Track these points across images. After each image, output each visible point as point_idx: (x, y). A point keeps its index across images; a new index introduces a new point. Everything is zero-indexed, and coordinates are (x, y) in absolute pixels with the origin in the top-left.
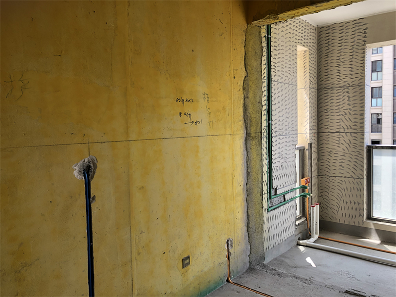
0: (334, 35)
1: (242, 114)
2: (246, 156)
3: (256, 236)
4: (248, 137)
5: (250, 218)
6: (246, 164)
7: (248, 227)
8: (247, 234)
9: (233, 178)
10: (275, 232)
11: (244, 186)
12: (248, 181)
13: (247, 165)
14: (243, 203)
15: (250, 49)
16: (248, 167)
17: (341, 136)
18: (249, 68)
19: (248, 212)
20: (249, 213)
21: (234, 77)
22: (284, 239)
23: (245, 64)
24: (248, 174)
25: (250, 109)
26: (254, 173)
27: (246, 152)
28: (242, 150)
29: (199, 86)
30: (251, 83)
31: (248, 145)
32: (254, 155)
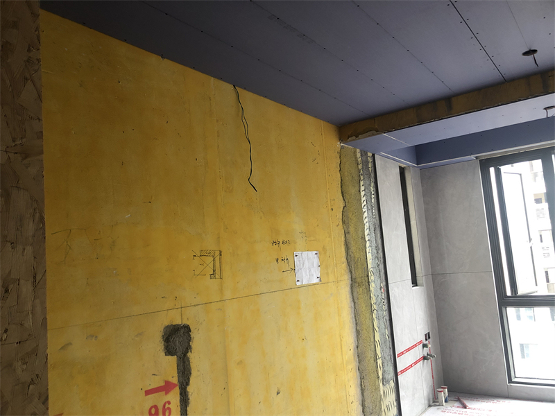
1: (344, 254)
2: (353, 309)
4: (354, 283)
5: (365, 394)
6: (354, 320)
7: (363, 406)
9: (341, 340)
11: (354, 349)
12: (358, 343)
13: (356, 320)
14: (355, 374)
15: (346, 173)
16: (357, 324)
18: (347, 196)
19: (361, 385)
20: (363, 386)
21: (332, 209)
23: (342, 193)
24: (358, 333)
25: (353, 248)
26: (365, 331)
27: (353, 304)
28: (349, 301)
29: (295, 224)
30: (350, 215)
31: (355, 294)
32: (363, 307)
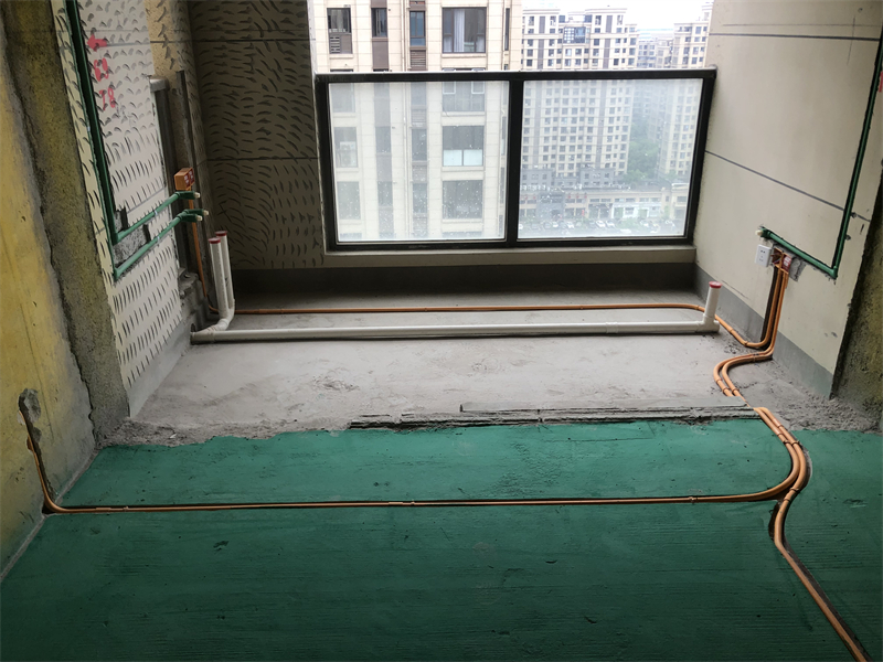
2: (20, 116)
3: (97, 359)
4: (14, 46)
5: (73, 313)
6: (26, 144)
7: (71, 338)
8: (72, 360)
10: (139, 330)
11: (35, 216)
12: (44, 201)
13: (31, 145)
14: (43, 274)
16: (34, 154)
17: (255, 51)
19: (62, 296)
20: (68, 298)
22: (163, 342)
24: (40, 176)
26: (58, 171)
27: (17, 103)
28: (4, 94)
31: (21, 76)
32: (46, 111)
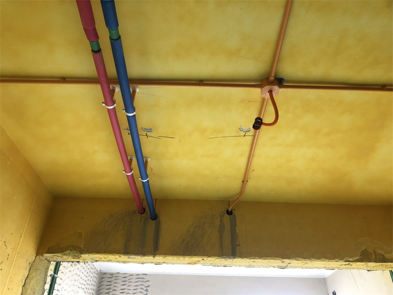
0: (116, 285)
